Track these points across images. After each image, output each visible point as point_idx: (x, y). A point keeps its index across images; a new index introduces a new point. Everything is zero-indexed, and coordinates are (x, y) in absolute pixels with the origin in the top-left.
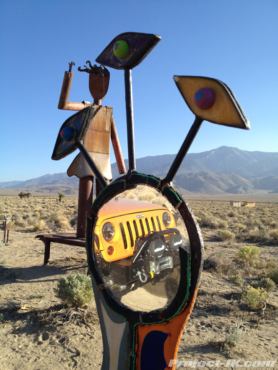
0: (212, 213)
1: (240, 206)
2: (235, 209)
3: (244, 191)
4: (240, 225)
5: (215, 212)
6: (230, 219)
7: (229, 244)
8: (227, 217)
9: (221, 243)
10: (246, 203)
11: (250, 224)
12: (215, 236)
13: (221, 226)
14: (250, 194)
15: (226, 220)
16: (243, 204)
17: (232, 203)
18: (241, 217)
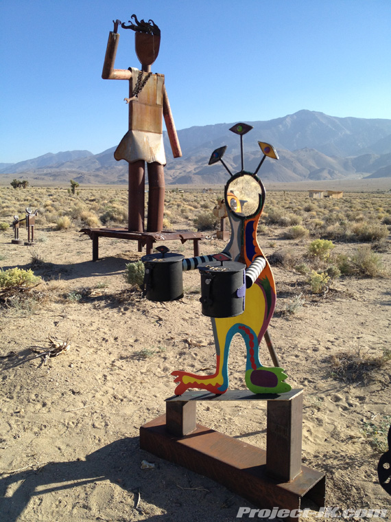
0: (283, 207)
1: (322, 197)
2: (315, 202)
3: (329, 177)
4: (317, 220)
5: (287, 206)
6: (306, 214)
7: (301, 242)
8: (302, 212)
9: (292, 241)
10: (330, 193)
11: (330, 219)
12: (285, 234)
13: (294, 223)
14: (338, 180)
15: (300, 215)
16: (326, 194)
17: (311, 193)
18: (320, 212)
